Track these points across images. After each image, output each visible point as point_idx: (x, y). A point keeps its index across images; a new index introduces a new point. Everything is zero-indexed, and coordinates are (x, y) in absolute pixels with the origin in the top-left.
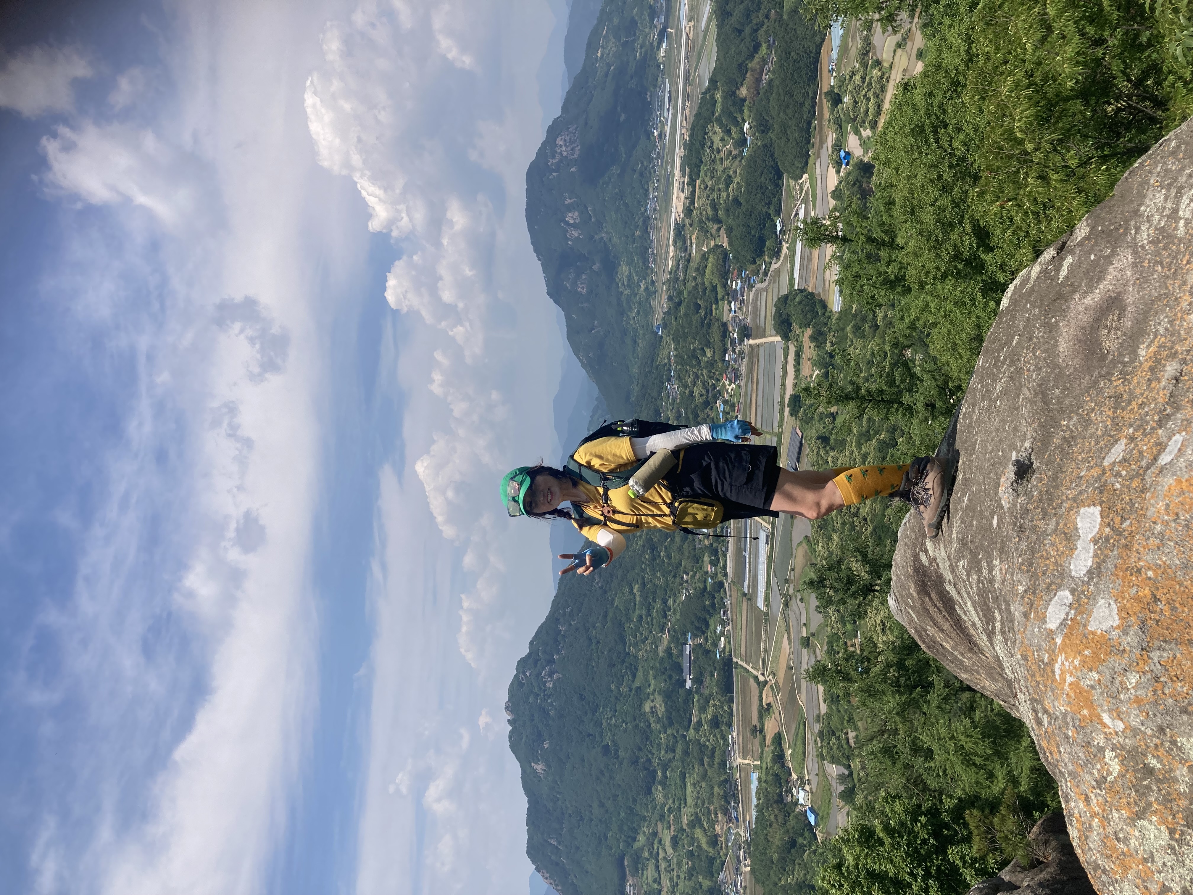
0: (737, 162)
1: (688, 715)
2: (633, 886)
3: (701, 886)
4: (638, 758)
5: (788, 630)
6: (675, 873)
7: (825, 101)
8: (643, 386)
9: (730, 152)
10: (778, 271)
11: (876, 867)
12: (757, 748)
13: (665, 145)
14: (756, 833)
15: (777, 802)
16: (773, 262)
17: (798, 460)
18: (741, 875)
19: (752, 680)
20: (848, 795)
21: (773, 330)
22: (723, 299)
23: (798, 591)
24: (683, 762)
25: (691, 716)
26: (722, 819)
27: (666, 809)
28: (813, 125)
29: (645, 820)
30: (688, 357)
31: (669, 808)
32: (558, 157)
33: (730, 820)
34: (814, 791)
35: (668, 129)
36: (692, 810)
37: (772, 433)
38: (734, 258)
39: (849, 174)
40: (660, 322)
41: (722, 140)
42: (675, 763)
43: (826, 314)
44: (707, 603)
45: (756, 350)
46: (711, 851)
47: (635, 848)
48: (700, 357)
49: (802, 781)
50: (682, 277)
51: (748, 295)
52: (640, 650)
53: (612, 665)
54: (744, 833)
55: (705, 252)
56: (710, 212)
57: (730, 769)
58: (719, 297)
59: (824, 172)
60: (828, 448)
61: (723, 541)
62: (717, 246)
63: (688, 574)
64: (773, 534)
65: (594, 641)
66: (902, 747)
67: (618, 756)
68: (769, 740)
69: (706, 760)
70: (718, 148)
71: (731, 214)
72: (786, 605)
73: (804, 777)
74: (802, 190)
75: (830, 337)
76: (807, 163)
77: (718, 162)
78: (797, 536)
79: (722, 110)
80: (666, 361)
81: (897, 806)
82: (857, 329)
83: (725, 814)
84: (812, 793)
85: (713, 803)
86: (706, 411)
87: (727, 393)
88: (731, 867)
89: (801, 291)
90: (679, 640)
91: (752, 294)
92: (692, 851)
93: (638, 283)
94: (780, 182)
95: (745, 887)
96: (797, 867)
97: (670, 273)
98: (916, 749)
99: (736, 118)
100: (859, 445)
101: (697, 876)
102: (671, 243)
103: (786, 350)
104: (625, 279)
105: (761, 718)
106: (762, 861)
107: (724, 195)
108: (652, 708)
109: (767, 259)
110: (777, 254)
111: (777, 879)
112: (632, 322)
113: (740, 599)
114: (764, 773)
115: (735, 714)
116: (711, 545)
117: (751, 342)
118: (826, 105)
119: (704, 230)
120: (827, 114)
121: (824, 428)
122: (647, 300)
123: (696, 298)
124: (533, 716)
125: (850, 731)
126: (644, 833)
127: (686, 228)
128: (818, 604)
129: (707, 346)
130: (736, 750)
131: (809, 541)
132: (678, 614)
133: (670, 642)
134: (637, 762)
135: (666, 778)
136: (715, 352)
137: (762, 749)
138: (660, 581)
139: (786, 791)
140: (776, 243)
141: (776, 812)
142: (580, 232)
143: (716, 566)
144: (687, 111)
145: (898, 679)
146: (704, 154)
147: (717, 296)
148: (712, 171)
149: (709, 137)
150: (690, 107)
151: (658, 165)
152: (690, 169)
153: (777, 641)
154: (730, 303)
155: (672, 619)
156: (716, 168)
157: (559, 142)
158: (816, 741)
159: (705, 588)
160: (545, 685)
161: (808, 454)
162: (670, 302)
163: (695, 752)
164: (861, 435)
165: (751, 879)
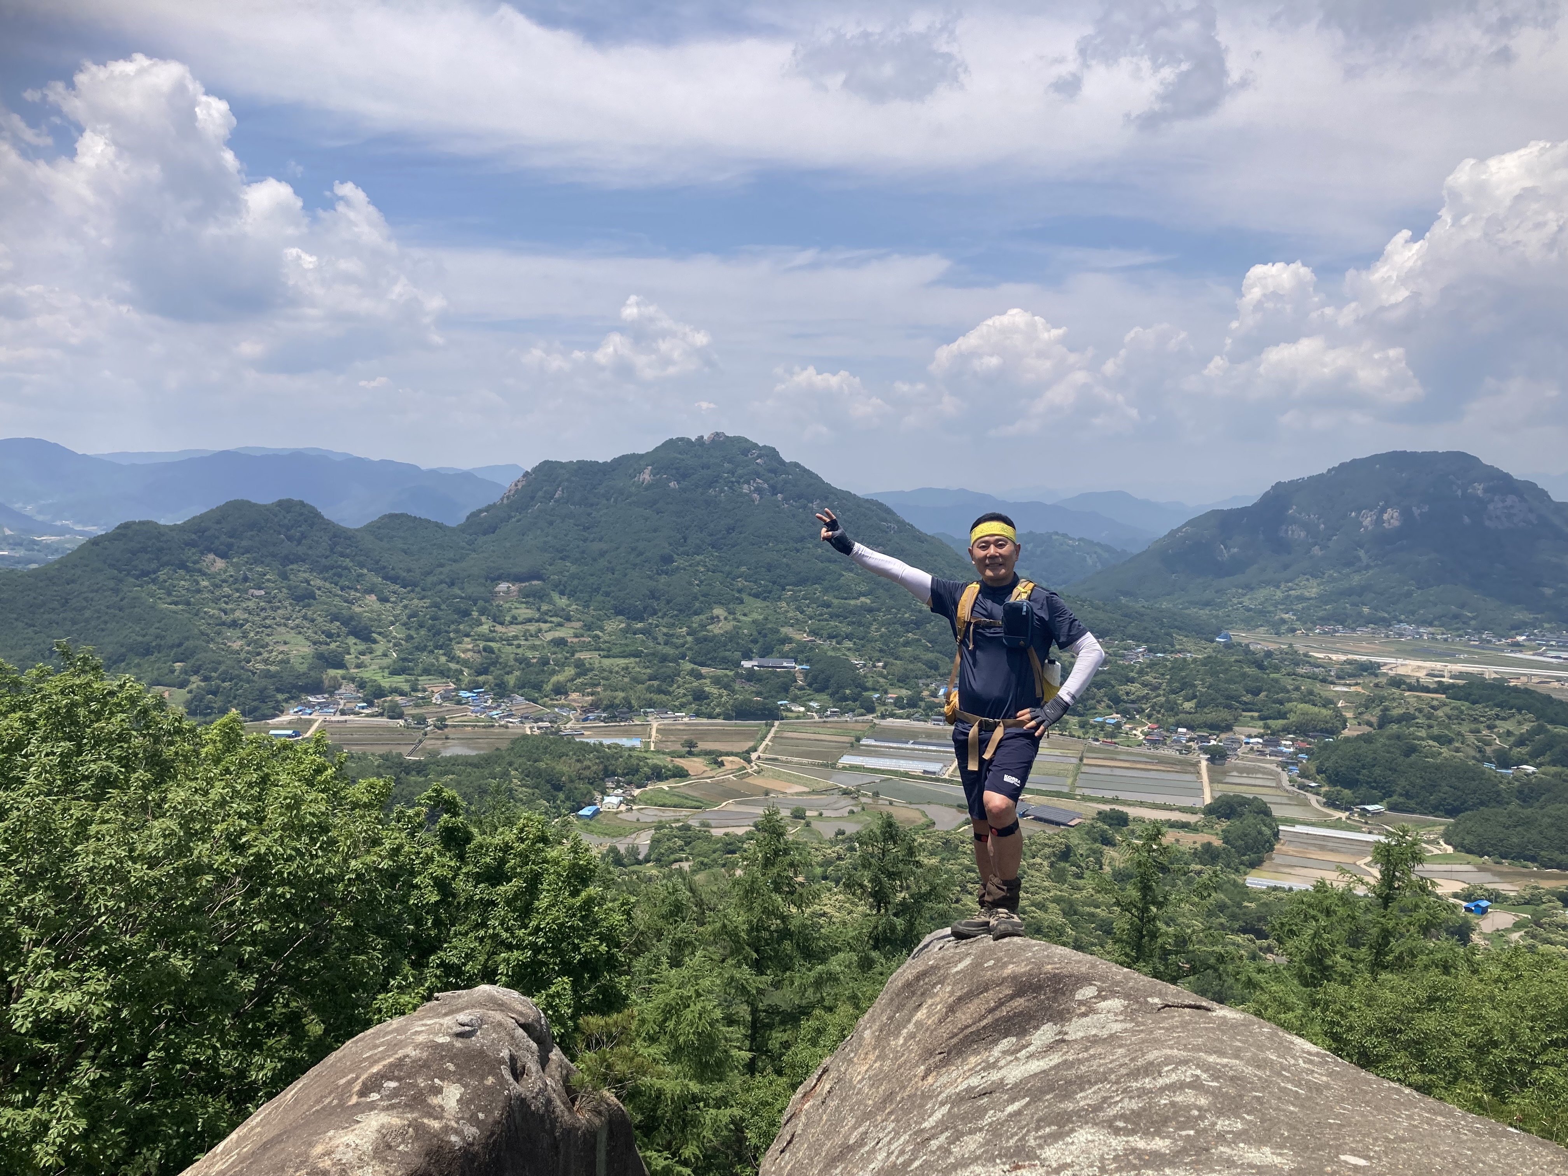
0: (1472, 753)
1: (709, 662)
2: (508, 592)
3: (508, 673)
4: (658, 599)
5: (814, 792)
6: (523, 643)
8: (1142, 615)
9: (1489, 744)
10: (1306, 804)
12: (669, 748)
13: (1502, 651)
14: (570, 743)
15: (606, 769)
16: (1319, 798)
17: (1036, 819)
19: (751, 744)
20: (613, 858)
21: (1220, 794)
22: (1267, 727)
23: (863, 809)
24: (653, 654)
25: (709, 666)
26: (587, 702)
27: (598, 632)
28: (1530, 864)
29: (584, 607)
30: (1185, 678)
31: (598, 637)
32: (1485, 496)
33: (585, 711)
34: (619, 816)
35: (1527, 656)
36: (597, 665)
37: (1073, 786)
38: (1327, 744)
39: (1453, 910)
40: (1235, 639)
41: (1509, 733)
42: (652, 645)
43: (1242, 867)
44: (848, 692)
45: (1192, 769)
46: (548, 687)
47: (553, 594)
48: (1183, 693)
49: (630, 801)
50: (1301, 670)
51: (1271, 762)
52: (788, 604)
53: (769, 568)
54: (569, 727)
55: (1335, 704)
56: (1396, 712)
57: (645, 713)
58: (1269, 721)
59: (1455, 876)
60: (1053, 859)
62: (1345, 721)
63: (884, 667)
64: (937, 780)
65: (799, 546)
66: (683, 929)
67: (659, 574)
68: (680, 762)
69: (656, 683)
70: (1495, 727)
71: (1393, 742)
72: (846, 793)
73: (635, 804)
74: (1428, 842)
75: (1208, 871)
76: (1469, 852)
77: (1473, 726)
78: (935, 811)
79: (1558, 735)
80: (1178, 647)
82: (1222, 907)
83: (591, 705)
84: (617, 813)
86: (1105, 699)
87: (1131, 729)
88: (530, 710)
89: (1276, 834)
90: (800, 653)
91: (1273, 767)
92: (548, 663)
93: (1292, 610)
94: (1440, 813)
95: (507, 727)
96: (530, 791)
97: (1306, 655)
98: (680, 946)
99: (1543, 754)
100: (1057, 900)
101: (519, 669)
102: (1350, 657)
103: (1192, 811)
104: (1299, 593)
105: (707, 753)
106: (537, 748)
107: (1423, 733)
108: (718, 617)
109: (1325, 789)
110: (1332, 803)
111: (516, 766)
112: (1235, 601)
113: (853, 733)
114: (640, 755)
115: (710, 721)
116: (922, 699)
117: (1204, 764)
118: (1562, 885)
119: (1368, 703)
120: (1547, 885)
121: (1082, 855)
122: (1268, 622)
123: (1268, 690)
124: (708, 468)
125: (691, 863)
126: (570, 605)
127: (1373, 678)
128: (848, 833)
129: (1199, 703)
130: (668, 720)
131: (928, 826)
132: (833, 654)
133: (799, 642)
134: (654, 597)
135: (635, 634)
136: (1190, 713)
137: (668, 754)
138: (874, 631)
139: (618, 782)
140: (1347, 802)
141: (594, 768)
142: (1370, 528)
143: (895, 704)
144: (1556, 685)
145: (767, 929)
146: (1487, 706)
147: (1270, 718)
148: (1459, 718)
149: (1513, 715)
150: (1561, 690)
151: (1470, 640)
152: (1464, 686)
153: (799, 777)
154: (1261, 736)
155: (826, 645)
156: (1465, 723)
157: (1511, 499)
158: (678, 821)
159: (867, 689)
160: (745, 483)
161: (1045, 832)
162: (1263, 654)
163: (662, 670)
164: (1071, 904)
165: (516, 734)
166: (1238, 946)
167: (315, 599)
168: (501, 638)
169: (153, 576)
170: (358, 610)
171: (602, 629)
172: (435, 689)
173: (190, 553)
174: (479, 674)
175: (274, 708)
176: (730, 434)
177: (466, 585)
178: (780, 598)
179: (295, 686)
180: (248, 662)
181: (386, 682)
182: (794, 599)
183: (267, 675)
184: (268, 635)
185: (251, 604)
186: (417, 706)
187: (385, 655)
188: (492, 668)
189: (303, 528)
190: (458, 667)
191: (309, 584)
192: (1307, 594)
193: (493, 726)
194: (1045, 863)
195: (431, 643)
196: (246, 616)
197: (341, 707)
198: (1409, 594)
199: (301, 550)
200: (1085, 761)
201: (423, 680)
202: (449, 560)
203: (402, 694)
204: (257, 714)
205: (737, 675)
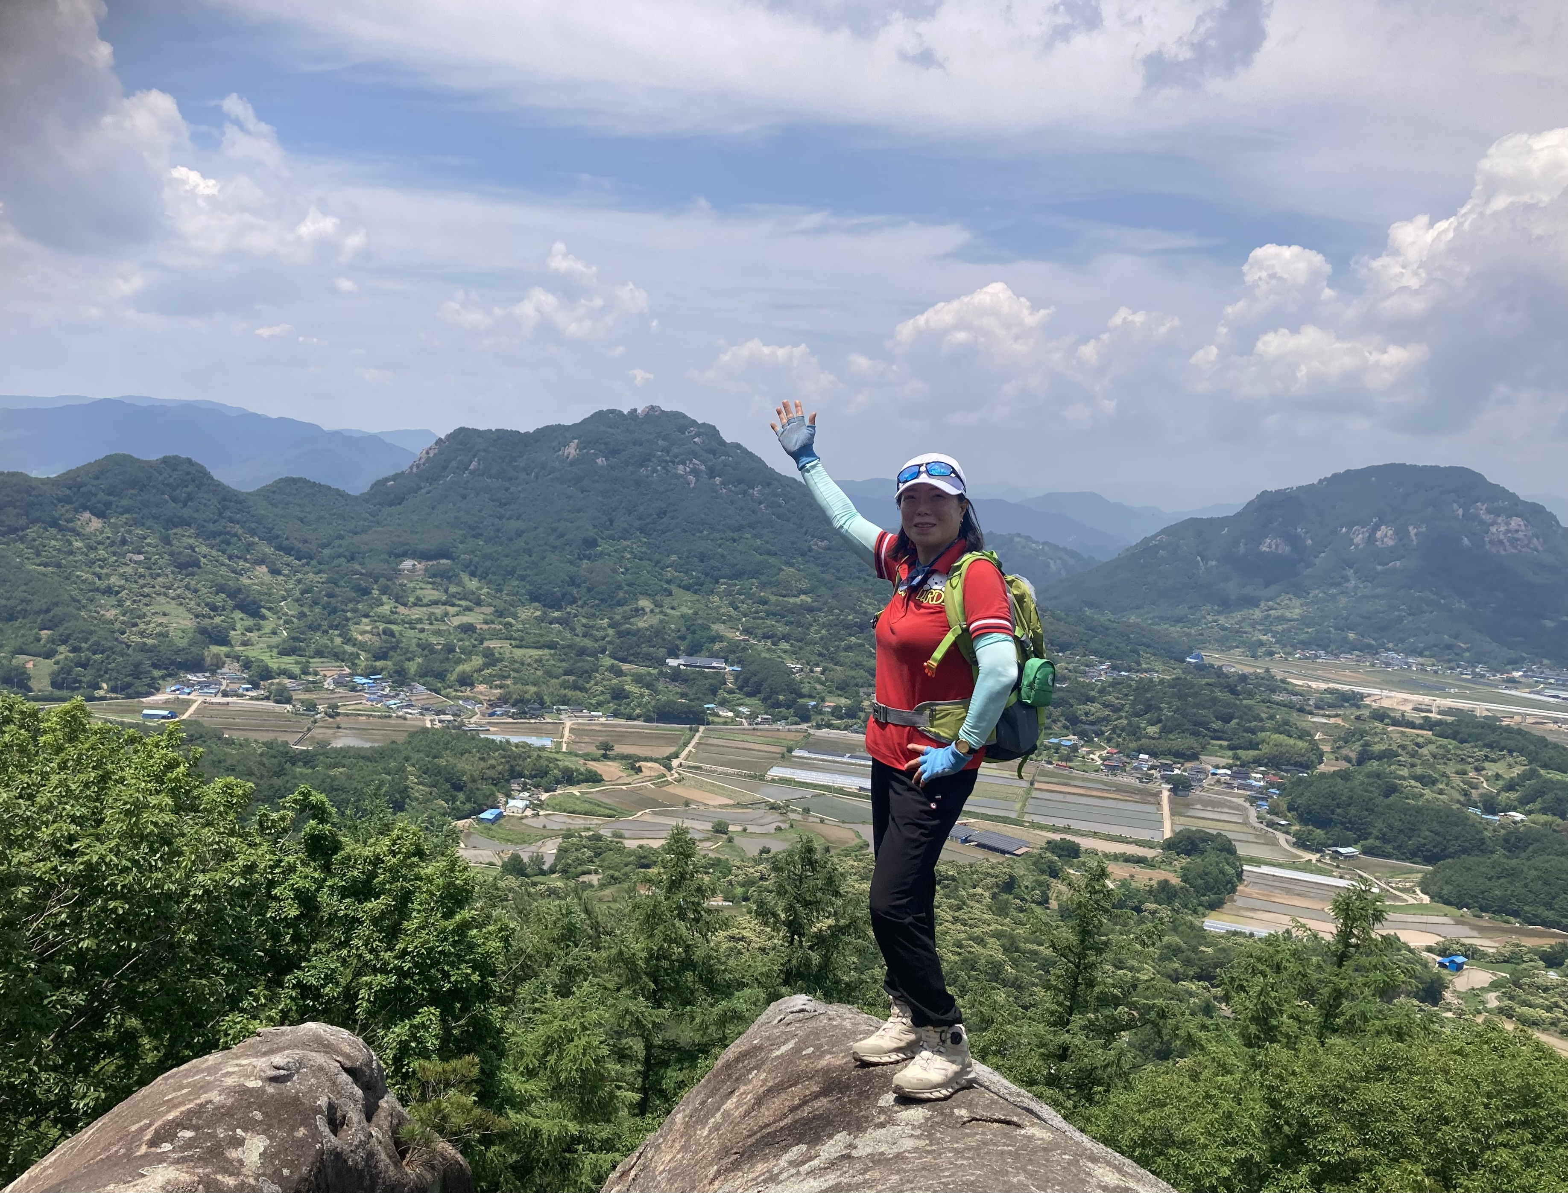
0: (1457, 796)
1: (632, 658)
2: (413, 570)
3: (409, 660)
4: (579, 586)
5: (739, 805)
6: (427, 627)
7: (1553, 942)
8: (1107, 629)
9: (1476, 788)
10: (1274, 843)
11: (416, 905)
12: (582, 749)
13: (1497, 687)
14: (473, 739)
15: (512, 770)
16: (1289, 837)
17: (980, 846)
19: (673, 750)
20: (515, 867)
21: (1181, 828)
22: (1236, 757)
23: (792, 826)
24: (570, 646)
25: (631, 662)
26: (494, 695)
27: (510, 620)
28: (1512, 919)
29: (497, 591)
30: (1149, 700)
31: (511, 625)
32: (1488, 518)
33: (492, 704)
34: (524, 821)
35: (1523, 693)
36: (507, 655)
37: (1022, 812)
38: (1301, 779)
39: (1425, 965)
40: (1207, 661)
41: (1498, 777)
42: (569, 636)
43: (1201, 909)
44: (781, 697)
45: (1151, 799)
47: (462, 574)
48: (1147, 716)
49: (537, 805)
50: (1276, 698)
51: (1239, 796)
52: (721, 598)
53: (702, 558)
54: (474, 721)
55: (1312, 736)
56: (1377, 748)
58: (1240, 752)
59: (1430, 927)
60: (995, 890)
62: (1321, 755)
63: (822, 673)
65: (736, 535)
66: (576, 954)
67: (581, 560)
68: (594, 765)
69: (571, 678)
70: (1484, 769)
71: (1372, 780)
72: (773, 807)
73: (542, 809)
74: (1404, 890)
75: (1164, 910)
76: (1448, 903)
77: (1460, 767)
79: (1551, 781)
80: (1144, 666)
82: (1175, 951)
83: (499, 699)
84: (522, 818)
85: (515, 684)
86: (1062, 718)
87: (1089, 753)
88: (431, 701)
89: (1240, 875)
90: (731, 653)
91: (1240, 801)
92: (454, 651)
93: (1271, 631)
94: (1418, 859)
95: (405, 719)
96: (427, 789)
97: (1283, 681)
98: (571, 974)
99: (1533, 800)
100: (998, 935)
101: (422, 655)
103: (1150, 845)
104: (1279, 613)
105: (624, 757)
106: (437, 743)
107: (1405, 772)
108: (643, 609)
109: (1293, 827)
110: (1302, 843)
111: (413, 761)
112: (1210, 618)
113: (785, 743)
114: (551, 755)
115: (629, 722)
116: (862, 710)
117: (1165, 794)
118: (1546, 944)
119: (1348, 738)
120: (1529, 942)
121: (1027, 887)
122: (1244, 643)
123: (1240, 718)
124: (641, 445)
125: (600, 877)
126: (481, 588)
127: (1354, 710)
128: (773, 852)
129: (1164, 727)
130: (582, 719)
131: (861, 847)
132: (767, 656)
133: (730, 641)
134: (573, 584)
135: (551, 623)
136: (1154, 739)
137: (582, 755)
138: (814, 634)
139: (525, 783)
140: (1319, 843)
141: (500, 768)
142: (1361, 546)
143: (832, 713)
144: (1552, 726)
146: (1476, 746)
147: (1241, 748)
148: (1445, 758)
149: (1504, 757)
150: (1556, 732)
151: (1462, 674)
152: (1452, 723)
153: (724, 788)
154: (1229, 767)
155: (761, 646)
156: (1451, 763)
157: (1515, 522)
158: (589, 829)
159: (802, 696)
160: (679, 463)
161: (988, 860)
162: (1236, 678)
163: (579, 664)
164: (1012, 939)
165: (415, 726)
166: (1191, 994)
167: (200, 567)
168: (403, 620)
169: (21, 533)
170: (245, 581)
171: (515, 616)
172: (328, 673)
173: (63, 510)
174: (377, 658)
175: (149, 685)
176: (666, 408)
177: (367, 561)
178: (712, 592)
179: (173, 663)
180: (123, 633)
181: (274, 664)
182: (728, 593)
183: (143, 648)
184: (146, 605)
185: (129, 570)
186: (308, 690)
187: (274, 633)
188: (391, 653)
189: (190, 488)
190: (354, 650)
191: (194, 551)
192: (1288, 615)
193: (390, 717)
194: (987, 894)
195: (326, 623)
196: (123, 582)
197: (223, 688)
198: (1400, 619)
199: (186, 512)
200: (1036, 785)
201: (316, 663)
202: (351, 531)
203: (291, 676)
204: (130, 691)
205: (661, 673)
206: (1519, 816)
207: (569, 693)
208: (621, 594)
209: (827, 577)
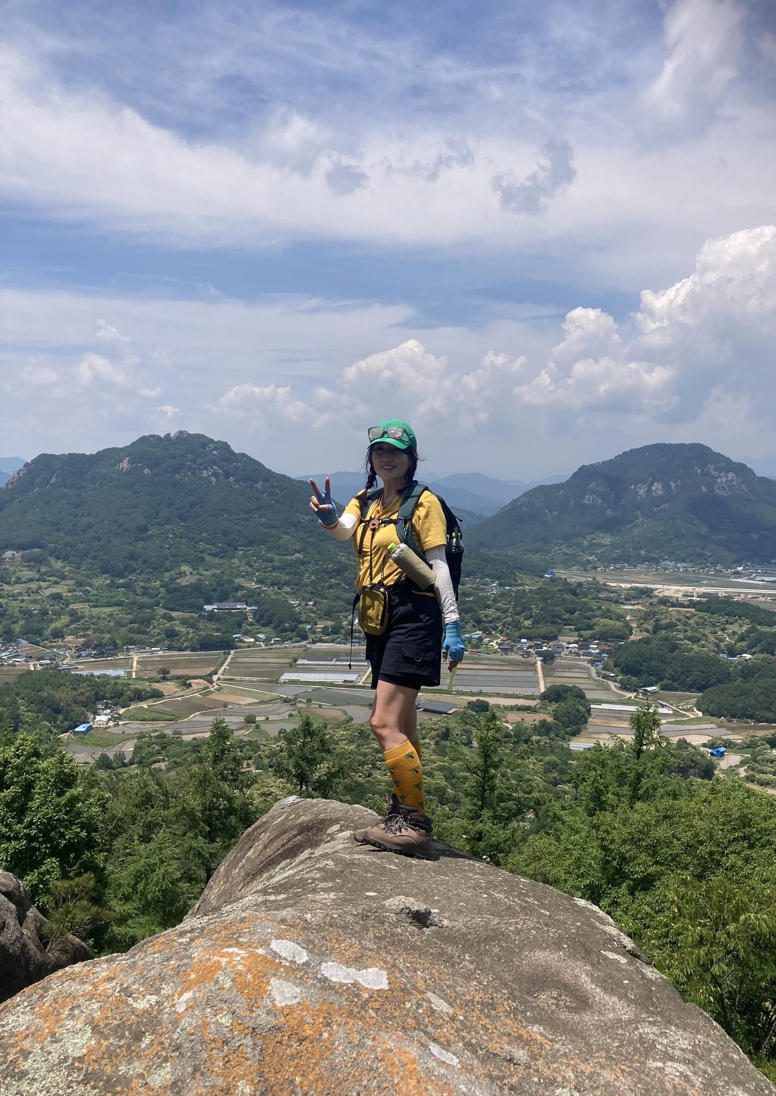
0: (712, 647)
1: (178, 607)
2: (13, 558)
3: (14, 623)
4: (136, 560)
5: (262, 702)
6: (26, 598)
7: (772, 732)
8: (494, 560)
9: (722, 641)
10: (608, 689)
11: (37, 790)
12: (148, 675)
13: (729, 577)
14: (66, 675)
15: (96, 694)
16: (617, 684)
17: (426, 710)
18: (26, 661)
19: (213, 669)
20: (105, 763)
21: (550, 685)
22: (580, 636)
23: (300, 712)
24: (133, 603)
25: (178, 610)
26: (79, 643)
27: (87, 588)
28: (749, 721)
29: (76, 568)
30: (525, 603)
31: (88, 591)
32: (716, 474)
33: (78, 650)
34: (108, 730)
35: (744, 580)
36: (87, 613)
37: (451, 685)
38: (620, 646)
39: (703, 756)
40: (557, 575)
41: (734, 633)
42: (132, 596)
43: (567, 736)
44: (287, 625)
45: (531, 668)
47: (49, 558)
48: (523, 614)
49: (117, 718)
50: (601, 595)
51: (584, 660)
52: (240, 561)
53: (225, 533)
54: (66, 663)
55: (625, 618)
56: (664, 622)
58: (583, 632)
59: (704, 732)
60: (437, 739)
61: (346, 639)
62: (631, 629)
63: (314, 605)
64: (354, 687)
65: (247, 516)
66: (153, 814)
67: (137, 541)
68: (156, 686)
69: (136, 626)
70: (726, 629)
71: (662, 642)
72: (286, 701)
73: (121, 720)
74: (686, 710)
75: (544, 740)
76: (713, 715)
77: (712, 629)
78: (352, 710)
79: (763, 633)
80: (519, 582)
81: (95, 810)
82: (552, 766)
83: (83, 645)
84: (106, 728)
85: (94, 633)
86: (471, 621)
87: (490, 641)
88: (33, 652)
89: (589, 711)
90: (250, 598)
91: (585, 664)
92: (47, 613)
93: (594, 554)
94: (693, 690)
95: (14, 666)
96: (35, 715)
97: (604, 585)
98: (151, 827)
99: (755, 646)
100: (441, 769)
101: (23, 619)
102: (633, 585)
103: (532, 698)
104: (598, 541)
105: (177, 678)
106: (40, 681)
107: (681, 636)
108: (184, 572)
109: (619, 678)
110: (625, 687)
112: (557, 548)
113: (291, 656)
114: (125, 682)
115: (180, 653)
116: (342, 628)
117: (539, 664)
118: (769, 734)
119: (646, 617)
120: (760, 734)
121: (457, 735)
122: (578, 562)
123: (580, 610)
124: (175, 458)
125: (166, 763)
126: (64, 567)
127: (648, 599)
128: (287, 731)
129: (534, 621)
130: (146, 654)
131: (348, 721)
132: (275, 597)
133: (248, 589)
134: (132, 559)
135: (118, 588)
136: (529, 629)
137: (147, 680)
138: (306, 579)
139: (107, 703)
140: (634, 686)
141: (88, 694)
142: (643, 496)
143: (323, 632)
144: (762, 599)
145: (217, 808)
146: (720, 616)
147: (582, 630)
148: (704, 625)
149: (736, 621)
150: (765, 602)
151: (709, 571)
152: (706, 602)
153: (251, 692)
154: (576, 643)
155: (270, 591)
156: (707, 627)
157: (730, 475)
158: (156, 731)
159: (301, 622)
160: (204, 469)
161: (431, 720)
162: (576, 585)
163: (142, 615)
164: (451, 770)
165: (22, 670)
166: (566, 793)
168: (7, 595)
176: (191, 432)
188: (1, 619)
192: (603, 542)
193: (3, 665)
194: (432, 742)
198: (669, 541)
205: (200, 615)
206: (748, 656)
207: (135, 636)
208: (168, 563)
209: (312, 540)
